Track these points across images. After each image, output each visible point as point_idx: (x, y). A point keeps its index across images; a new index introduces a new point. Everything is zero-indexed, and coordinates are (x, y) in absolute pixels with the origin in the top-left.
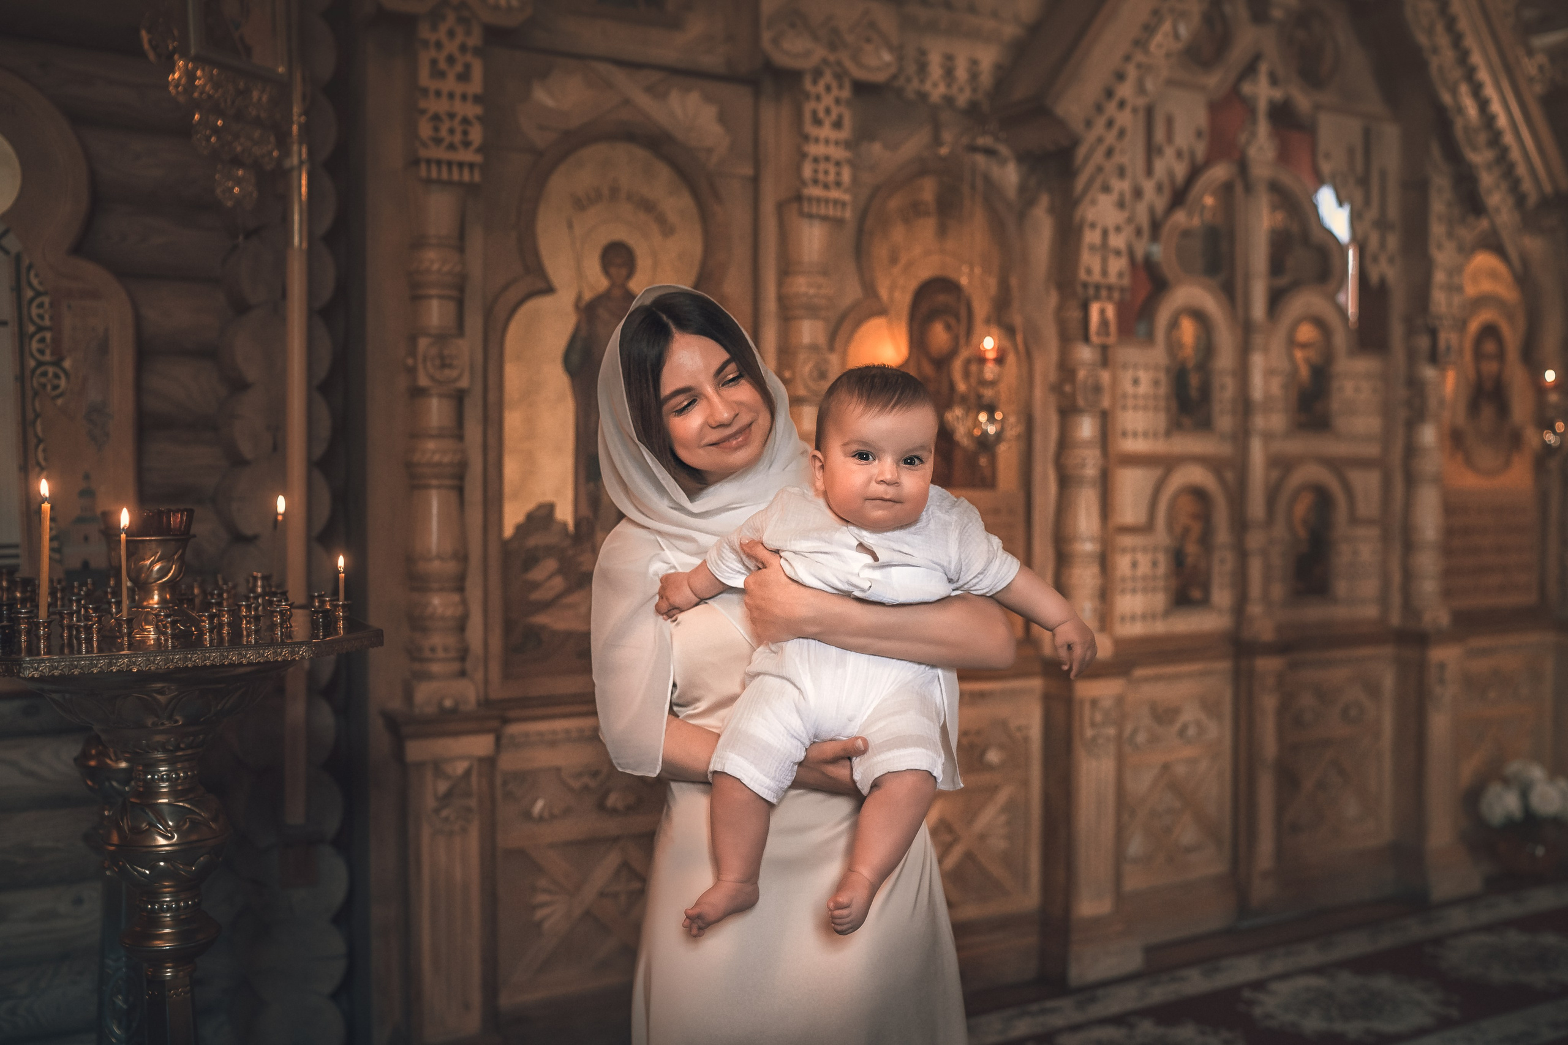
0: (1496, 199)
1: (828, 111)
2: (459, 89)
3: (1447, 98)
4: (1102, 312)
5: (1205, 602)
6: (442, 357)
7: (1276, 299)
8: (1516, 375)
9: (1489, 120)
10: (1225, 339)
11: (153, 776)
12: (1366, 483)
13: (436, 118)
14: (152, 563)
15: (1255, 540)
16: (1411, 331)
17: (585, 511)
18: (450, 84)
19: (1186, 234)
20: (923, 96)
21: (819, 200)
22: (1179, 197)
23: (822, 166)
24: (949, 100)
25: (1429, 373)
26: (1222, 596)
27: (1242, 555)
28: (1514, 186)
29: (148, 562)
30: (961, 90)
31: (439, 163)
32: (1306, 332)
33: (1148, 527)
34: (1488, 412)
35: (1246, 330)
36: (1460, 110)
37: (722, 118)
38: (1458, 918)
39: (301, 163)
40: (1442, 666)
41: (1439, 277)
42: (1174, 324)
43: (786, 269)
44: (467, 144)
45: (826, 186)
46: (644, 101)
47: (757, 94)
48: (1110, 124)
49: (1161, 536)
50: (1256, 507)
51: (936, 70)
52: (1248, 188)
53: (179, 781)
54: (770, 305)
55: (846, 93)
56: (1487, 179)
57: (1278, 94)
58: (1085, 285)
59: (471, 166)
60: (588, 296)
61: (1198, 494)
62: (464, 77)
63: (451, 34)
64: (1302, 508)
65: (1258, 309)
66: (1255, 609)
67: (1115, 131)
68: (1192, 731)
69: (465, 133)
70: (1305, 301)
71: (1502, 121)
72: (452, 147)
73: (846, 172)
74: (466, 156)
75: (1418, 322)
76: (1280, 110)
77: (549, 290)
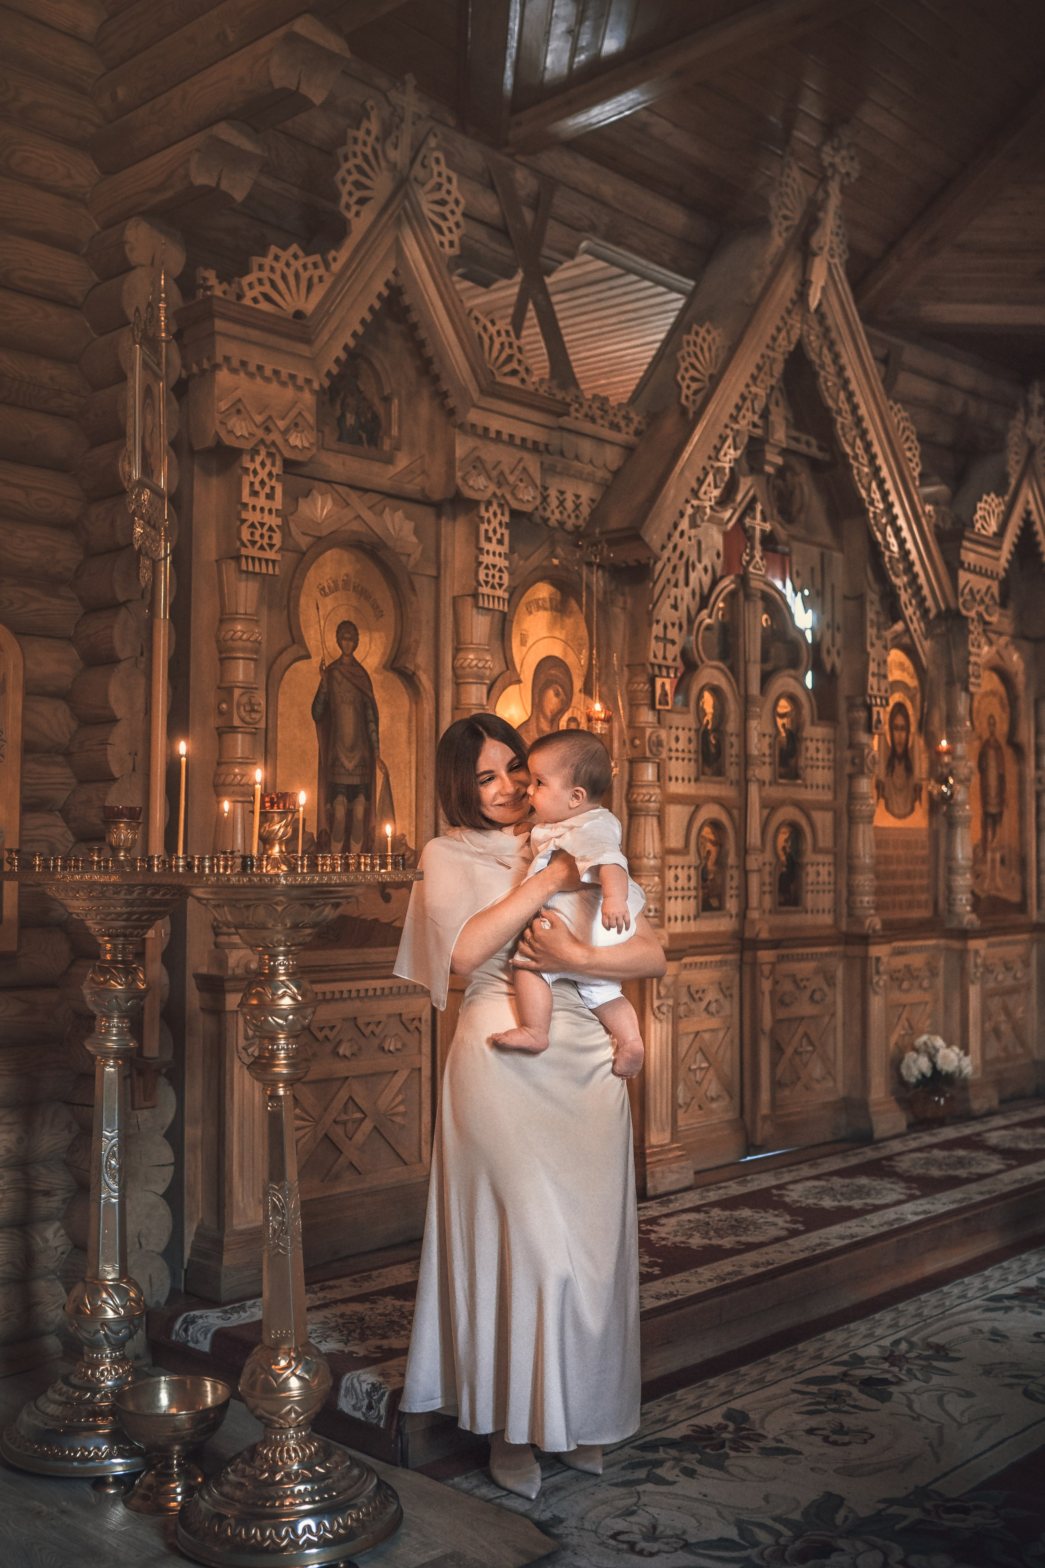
0: (910, 610)
1: (495, 531)
2: (267, 504)
3: (879, 536)
4: (663, 685)
5: (721, 907)
6: (251, 704)
7: (766, 678)
8: (918, 743)
9: (905, 554)
10: (733, 707)
11: (274, 962)
12: (823, 820)
13: (253, 525)
14: (280, 829)
15: (753, 862)
16: (851, 707)
17: (325, 826)
18: (261, 501)
19: (709, 628)
20: (546, 520)
21: (489, 596)
22: (704, 601)
23: (491, 572)
24: (561, 524)
25: (863, 737)
26: (732, 905)
27: (745, 873)
28: (922, 602)
30: (569, 516)
31: (253, 558)
32: (784, 706)
33: (684, 851)
34: (900, 769)
35: (746, 702)
36: (888, 546)
37: (416, 532)
38: (896, 1146)
39: (166, 555)
40: (878, 959)
41: (873, 667)
42: (700, 696)
43: (459, 647)
44: (271, 546)
45: (493, 587)
46: (367, 515)
47: (439, 516)
48: (675, 548)
49: (692, 858)
50: (754, 836)
51: (554, 502)
52: (748, 596)
53: (291, 965)
54: (448, 673)
55: (506, 519)
56: (904, 597)
57: (768, 527)
58: (652, 665)
59: (274, 561)
61: (716, 825)
62: (270, 497)
63: (263, 464)
64: (782, 837)
65: (755, 689)
66: (754, 915)
67: (677, 554)
68: (713, 1008)
69: (270, 538)
70: (783, 682)
71: (914, 556)
72: (262, 548)
73: (506, 576)
74: (271, 555)
75: (859, 700)
76: (769, 541)
77: (308, 657)
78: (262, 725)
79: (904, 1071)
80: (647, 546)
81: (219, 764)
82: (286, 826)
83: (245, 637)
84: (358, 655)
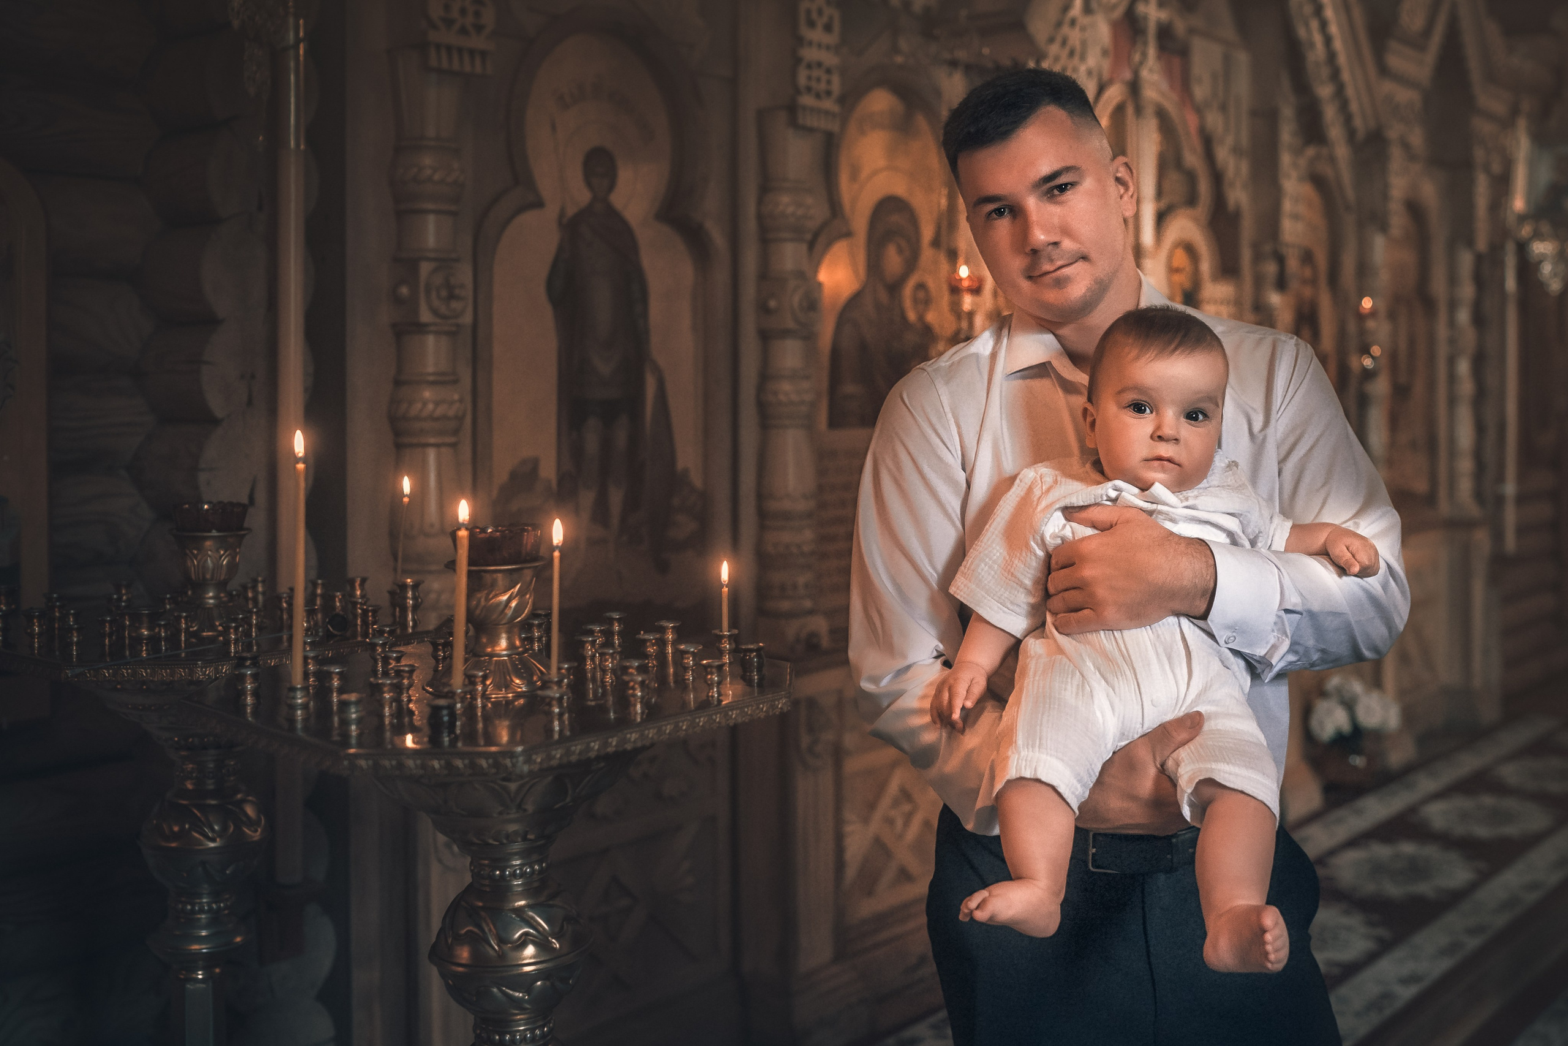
0: (1335, 132)
1: (820, 12)
3: (1302, 32)
6: (448, 286)
7: (1161, 220)
9: (1331, 56)
11: (503, 871)
14: (509, 600)
16: (1258, 258)
21: (812, 110)
23: (815, 73)
28: (1348, 118)
29: (505, 598)
31: (449, 49)
32: (1180, 258)
36: (1312, 45)
41: (1288, 205)
43: (767, 187)
44: (479, 28)
45: (818, 96)
48: (1064, 43)
52: (1139, 111)
53: (535, 876)
54: (750, 226)
56: (1329, 113)
57: (1163, 17)
59: (483, 54)
60: (571, 211)
65: (1147, 235)
67: (1066, 51)
69: (477, 14)
70: (1180, 226)
72: (463, 31)
73: (836, 80)
74: (478, 42)
75: (1267, 248)
76: (1165, 33)
77: (539, 204)
78: (467, 319)
79: (1314, 723)
80: (1030, 40)
81: (398, 383)
82: (521, 593)
83: (436, 177)
84: (617, 199)
